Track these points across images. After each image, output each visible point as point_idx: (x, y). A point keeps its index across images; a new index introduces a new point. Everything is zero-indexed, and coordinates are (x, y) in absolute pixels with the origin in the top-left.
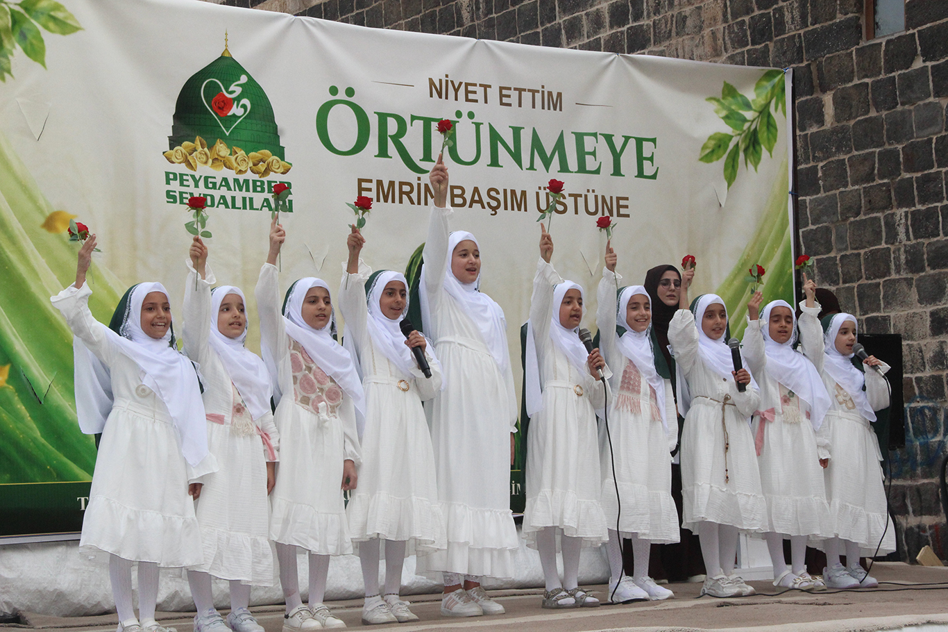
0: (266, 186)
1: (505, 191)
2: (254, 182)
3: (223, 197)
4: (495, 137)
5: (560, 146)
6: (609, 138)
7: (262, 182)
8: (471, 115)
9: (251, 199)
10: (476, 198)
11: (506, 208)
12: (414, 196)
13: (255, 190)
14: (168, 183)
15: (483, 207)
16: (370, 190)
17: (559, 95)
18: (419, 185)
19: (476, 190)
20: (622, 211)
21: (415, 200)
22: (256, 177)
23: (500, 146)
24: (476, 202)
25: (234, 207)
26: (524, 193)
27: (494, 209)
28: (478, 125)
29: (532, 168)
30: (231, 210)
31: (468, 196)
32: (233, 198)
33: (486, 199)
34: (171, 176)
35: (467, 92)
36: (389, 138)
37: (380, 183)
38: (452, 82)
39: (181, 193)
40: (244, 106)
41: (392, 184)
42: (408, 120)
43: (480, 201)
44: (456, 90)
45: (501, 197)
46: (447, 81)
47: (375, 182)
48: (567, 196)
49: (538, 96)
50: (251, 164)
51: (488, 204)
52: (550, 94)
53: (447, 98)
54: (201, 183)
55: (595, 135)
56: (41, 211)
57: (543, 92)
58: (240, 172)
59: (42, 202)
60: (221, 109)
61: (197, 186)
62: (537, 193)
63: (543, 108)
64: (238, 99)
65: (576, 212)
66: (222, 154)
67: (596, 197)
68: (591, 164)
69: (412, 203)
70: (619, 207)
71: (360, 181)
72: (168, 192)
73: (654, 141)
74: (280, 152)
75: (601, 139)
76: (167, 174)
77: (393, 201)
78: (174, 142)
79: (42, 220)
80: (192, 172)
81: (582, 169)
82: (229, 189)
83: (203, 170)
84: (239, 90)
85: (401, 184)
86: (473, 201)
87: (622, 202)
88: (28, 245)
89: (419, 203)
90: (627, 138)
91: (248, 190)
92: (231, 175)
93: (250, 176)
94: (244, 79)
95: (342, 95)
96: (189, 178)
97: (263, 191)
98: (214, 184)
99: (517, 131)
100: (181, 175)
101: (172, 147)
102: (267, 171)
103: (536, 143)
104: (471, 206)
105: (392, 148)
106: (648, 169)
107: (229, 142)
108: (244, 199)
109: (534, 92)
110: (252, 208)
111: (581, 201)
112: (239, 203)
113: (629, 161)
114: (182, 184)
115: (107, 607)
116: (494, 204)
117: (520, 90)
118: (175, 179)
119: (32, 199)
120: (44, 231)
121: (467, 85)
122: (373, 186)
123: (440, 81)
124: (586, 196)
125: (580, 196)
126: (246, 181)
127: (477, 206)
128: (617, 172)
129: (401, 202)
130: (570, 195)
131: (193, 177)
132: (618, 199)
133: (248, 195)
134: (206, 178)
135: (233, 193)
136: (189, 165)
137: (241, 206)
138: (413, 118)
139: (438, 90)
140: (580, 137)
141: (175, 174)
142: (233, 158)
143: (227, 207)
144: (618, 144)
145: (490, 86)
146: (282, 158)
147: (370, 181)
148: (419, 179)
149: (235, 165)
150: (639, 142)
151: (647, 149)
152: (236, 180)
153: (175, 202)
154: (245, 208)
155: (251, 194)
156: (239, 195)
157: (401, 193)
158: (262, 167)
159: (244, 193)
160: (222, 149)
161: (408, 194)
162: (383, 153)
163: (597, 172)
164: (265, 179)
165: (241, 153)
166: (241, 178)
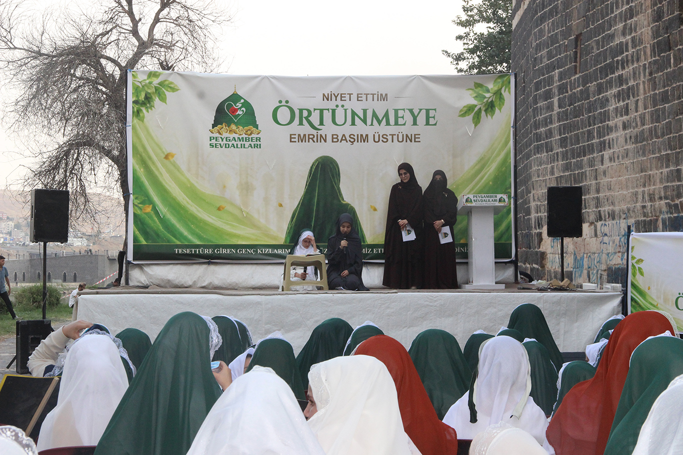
0: (250, 139)
1: (358, 135)
2: (246, 138)
3: (233, 144)
4: (354, 114)
5: (386, 115)
6: (411, 111)
7: (249, 138)
8: (343, 106)
9: (244, 144)
10: (344, 138)
11: (358, 142)
12: (315, 139)
13: (246, 141)
14: (210, 141)
15: (347, 142)
16: (295, 138)
17: (386, 95)
18: (317, 135)
19: (344, 135)
20: (417, 140)
21: (316, 141)
22: (247, 136)
23: (356, 118)
24: (344, 140)
25: (237, 147)
26: (367, 135)
27: (352, 142)
28: (346, 110)
29: (372, 125)
30: (236, 149)
31: (340, 138)
32: (237, 144)
33: (348, 139)
34: (212, 138)
35: (341, 97)
36: (304, 118)
37: (299, 135)
38: (334, 94)
39: (216, 144)
40: (243, 111)
41: (305, 135)
42: (312, 111)
43: (346, 140)
44: (336, 97)
45: (356, 138)
46: (331, 94)
47: (297, 135)
48: (388, 135)
49: (376, 97)
50: (245, 132)
51: (350, 141)
52: (381, 95)
53: (331, 100)
54: (224, 140)
55: (404, 110)
56: (163, 152)
57: (378, 94)
58: (240, 135)
59: (164, 150)
60: (233, 112)
61: (222, 141)
62: (374, 135)
63: (378, 100)
64: (240, 108)
65: (393, 142)
66: (233, 129)
67: (403, 135)
68: (400, 121)
69: (314, 142)
70: (415, 138)
71: (291, 135)
72: (210, 144)
73: (435, 110)
74: (257, 127)
75: (407, 111)
76: (210, 137)
77: (305, 142)
78: (214, 126)
79: (164, 156)
80: (221, 136)
81: (396, 124)
82: (236, 141)
83: (225, 135)
84: (240, 105)
85: (309, 135)
86: (342, 140)
87: (417, 136)
88: (159, 165)
89: (317, 142)
90: (421, 110)
91: (243, 141)
92: (236, 136)
93: (244, 136)
94: (242, 101)
95: (284, 103)
96: (220, 138)
97: (249, 141)
98: (230, 140)
99: (365, 111)
100: (216, 138)
101: (213, 128)
102: (251, 134)
103: (374, 115)
104: (341, 142)
105: (305, 121)
106: (432, 121)
107: (236, 124)
108: (241, 144)
109: (373, 95)
110: (244, 147)
111: (395, 137)
112: (239, 146)
113: (421, 119)
114: (216, 141)
115: (186, 286)
116: (352, 140)
117: (367, 95)
118: (214, 139)
119: (161, 149)
120: (165, 160)
121: (341, 94)
122: (297, 136)
123: (328, 94)
124: (398, 135)
125: (395, 135)
126: (243, 138)
127: (344, 142)
128: (415, 123)
129: (309, 142)
130: (390, 135)
131: (221, 138)
132: (415, 135)
133: (243, 143)
134: (226, 138)
135: (237, 143)
136: (220, 134)
137: (240, 147)
138: (315, 109)
139: (327, 98)
140: (396, 111)
141: (214, 138)
142: (237, 130)
143: (234, 147)
144: (416, 112)
145: (352, 94)
146: (257, 129)
147: (295, 135)
148: (317, 133)
149: (238, 132)
150: (428, 111)
151: (432, 113)
152: (239, 138)
153: (213, 147)
154: (242, 148)
155: (244, 142)
156: (239, 143)
157: (309, 138)
158: (249, 132)
159: (241, 142)
160: (233, 127)
161: (312, 139)
162: (301, 123)
163: (404, 124)
164: (250, 137)
165: (241, 128)
166: (241, 137)
